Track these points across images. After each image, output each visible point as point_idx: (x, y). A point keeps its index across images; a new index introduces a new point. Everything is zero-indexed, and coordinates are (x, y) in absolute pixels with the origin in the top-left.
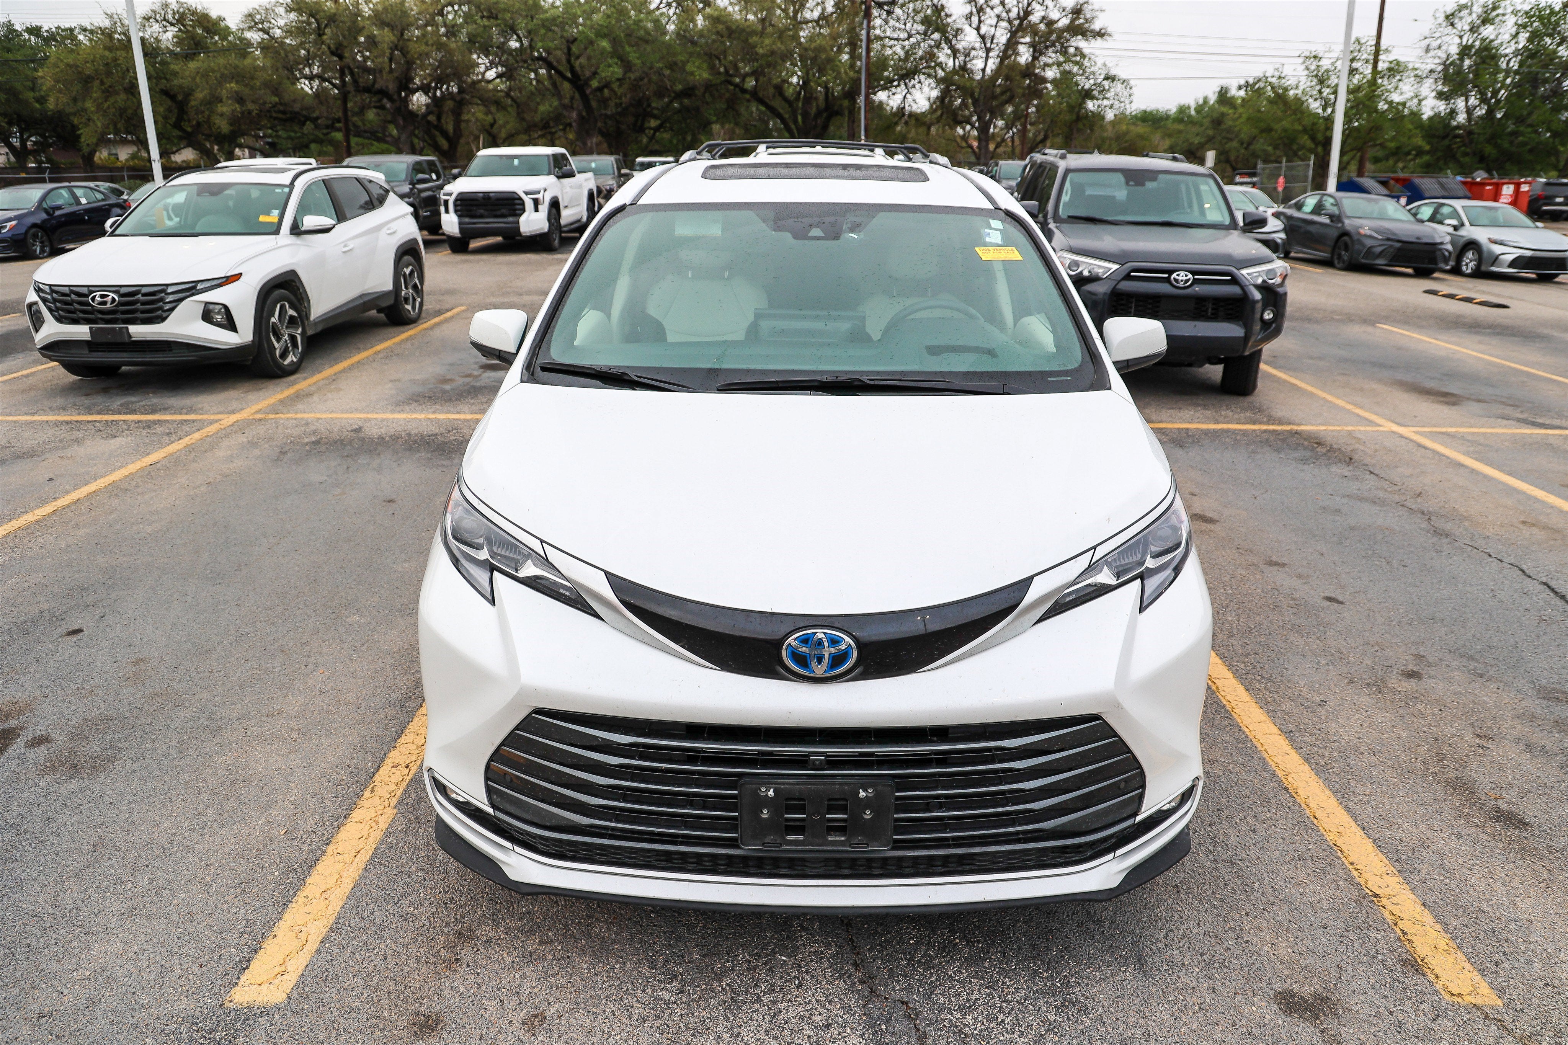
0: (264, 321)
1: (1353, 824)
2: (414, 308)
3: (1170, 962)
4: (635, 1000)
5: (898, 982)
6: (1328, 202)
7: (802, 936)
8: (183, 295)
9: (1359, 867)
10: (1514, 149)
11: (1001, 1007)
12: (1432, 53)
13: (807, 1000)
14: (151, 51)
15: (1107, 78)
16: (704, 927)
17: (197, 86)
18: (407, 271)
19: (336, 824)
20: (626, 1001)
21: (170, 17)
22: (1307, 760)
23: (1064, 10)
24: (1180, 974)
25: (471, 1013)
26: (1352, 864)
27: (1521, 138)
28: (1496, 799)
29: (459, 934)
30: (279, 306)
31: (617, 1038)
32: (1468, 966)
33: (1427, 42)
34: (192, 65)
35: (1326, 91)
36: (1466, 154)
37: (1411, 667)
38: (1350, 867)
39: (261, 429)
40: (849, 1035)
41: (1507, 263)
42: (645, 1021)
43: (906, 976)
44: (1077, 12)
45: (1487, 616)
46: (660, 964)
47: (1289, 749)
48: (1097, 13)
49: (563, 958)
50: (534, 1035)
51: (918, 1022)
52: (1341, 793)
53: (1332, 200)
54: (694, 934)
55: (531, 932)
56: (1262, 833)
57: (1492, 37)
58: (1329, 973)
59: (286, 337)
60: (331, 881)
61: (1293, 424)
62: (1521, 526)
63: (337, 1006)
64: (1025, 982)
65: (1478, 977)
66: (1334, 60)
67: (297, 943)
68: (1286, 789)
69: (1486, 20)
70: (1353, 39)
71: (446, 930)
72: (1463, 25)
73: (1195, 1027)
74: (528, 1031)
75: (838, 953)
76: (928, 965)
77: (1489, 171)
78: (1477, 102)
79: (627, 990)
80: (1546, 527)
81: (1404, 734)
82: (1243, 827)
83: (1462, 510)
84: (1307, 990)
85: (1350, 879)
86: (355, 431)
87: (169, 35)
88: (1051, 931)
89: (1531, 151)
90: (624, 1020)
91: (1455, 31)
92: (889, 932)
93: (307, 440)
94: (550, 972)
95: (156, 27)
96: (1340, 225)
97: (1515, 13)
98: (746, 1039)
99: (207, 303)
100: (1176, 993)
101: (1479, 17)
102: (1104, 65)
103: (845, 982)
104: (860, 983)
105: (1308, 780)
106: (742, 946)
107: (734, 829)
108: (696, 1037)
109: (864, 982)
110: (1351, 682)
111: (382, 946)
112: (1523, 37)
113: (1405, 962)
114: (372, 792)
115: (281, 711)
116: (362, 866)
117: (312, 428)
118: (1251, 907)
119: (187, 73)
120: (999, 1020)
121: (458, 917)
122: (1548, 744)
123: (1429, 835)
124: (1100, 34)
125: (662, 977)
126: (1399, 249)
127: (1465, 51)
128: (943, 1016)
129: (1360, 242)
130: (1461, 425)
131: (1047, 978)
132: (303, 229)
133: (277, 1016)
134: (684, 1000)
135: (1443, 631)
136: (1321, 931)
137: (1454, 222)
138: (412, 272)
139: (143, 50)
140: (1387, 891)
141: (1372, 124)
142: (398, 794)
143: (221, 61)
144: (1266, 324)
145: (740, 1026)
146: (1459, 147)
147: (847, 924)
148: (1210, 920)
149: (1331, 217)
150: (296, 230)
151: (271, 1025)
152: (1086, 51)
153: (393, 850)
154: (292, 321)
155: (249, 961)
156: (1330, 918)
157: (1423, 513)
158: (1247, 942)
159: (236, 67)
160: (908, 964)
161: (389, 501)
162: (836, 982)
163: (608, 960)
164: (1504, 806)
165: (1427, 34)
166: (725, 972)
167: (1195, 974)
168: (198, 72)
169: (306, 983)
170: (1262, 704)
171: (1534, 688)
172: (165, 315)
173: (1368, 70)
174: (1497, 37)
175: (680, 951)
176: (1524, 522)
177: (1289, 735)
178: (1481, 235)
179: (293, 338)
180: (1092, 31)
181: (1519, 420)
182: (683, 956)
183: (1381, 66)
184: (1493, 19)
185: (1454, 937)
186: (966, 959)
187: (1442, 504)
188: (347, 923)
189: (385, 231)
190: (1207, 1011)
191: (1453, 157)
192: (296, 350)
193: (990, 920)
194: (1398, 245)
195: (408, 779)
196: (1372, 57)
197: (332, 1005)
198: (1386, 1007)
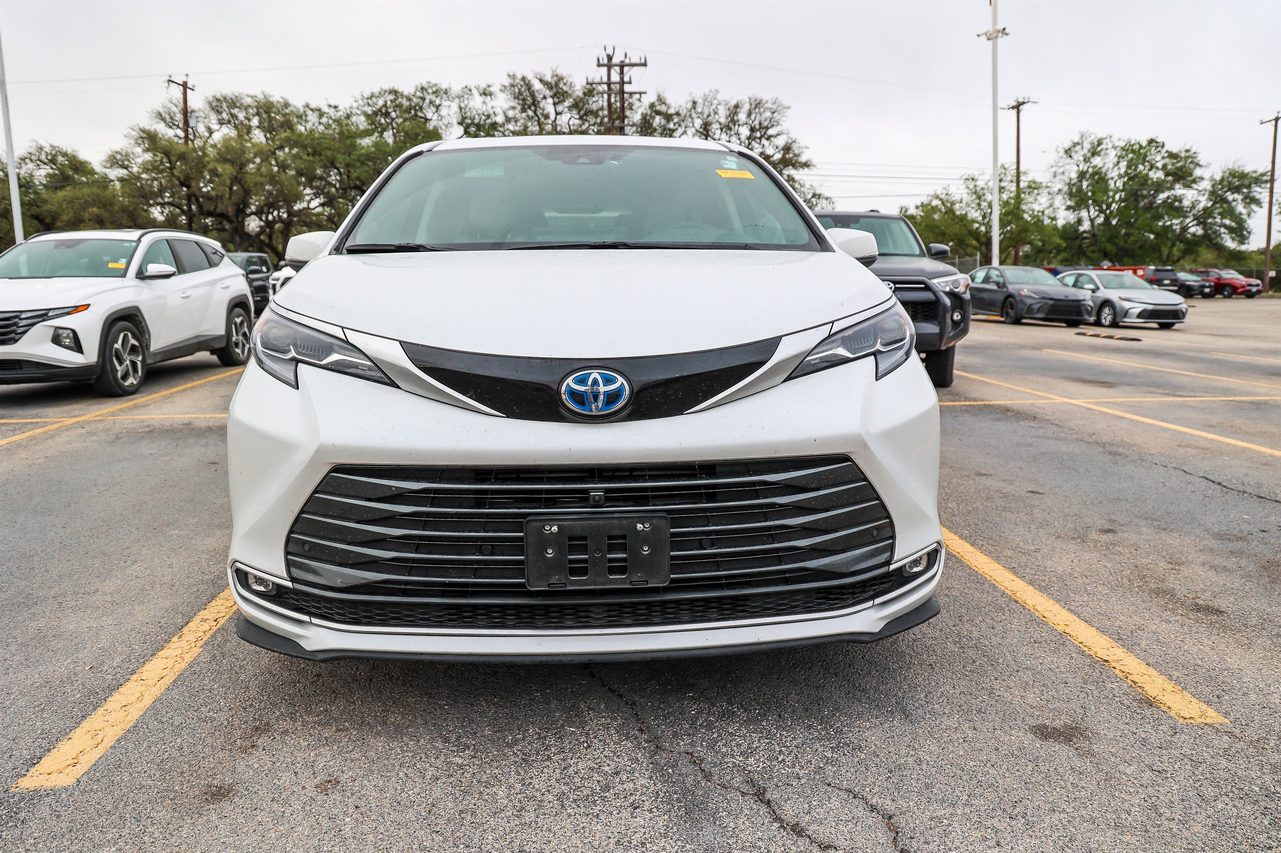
0: (108, 346)
1: (1077, 619)
2: (243, 352)
3: (933, 713)
4: (428, 765)
5: (683, 740)
6: (994, 274)
7: (589, 714)
8: (36, 320)
9: (1087, 644)
10: (1127, 246)
11: (781, 751)
12: (1058, 177)
13: (596, 757)
14: (25, 185)
15: (814, 196)
16: (496, 712)
17: (63, 210)
18: (238, 320)
19: (142, 661)
20: (418, 766)
21: (43, 157)
22: (1031, 583)
23: (777, 148)
24: (943, 720)
25: (264, 782)
26: (1081, 643)
27: (1132, 238)
28: (1193, 599)
29: (257, 729)
30: (122, 335)
31: (410, 793)
32: (1194, 700)
33: (1054, 169)
34: (61, 194)
35: (984, 204)
36: (1093, 252)
37: (1106, 527)
38: (1081, 645)
39: (100, 426)
40: (638, 778)
41: (1135, 316)
42: (437, 779)
43: (689, 735)
44: (787, 149)
45: (1162, 496)
46: (453, 739)
47: (1014, 578)
48: (804, 150)
49: (358, 740)
50: (327, 794)
51: (703, 765)
52: (1065, 602)
53: (997, 273)
54: (486, 717)
55: (328, 724)
56: (999, 627)
57: (1100, 165)
58: (1075, 712)
59: (128, 362)
60: (133, 699)
61: (986, 401)
62: (1177, 448)
63: (128, 785)
64: (802, 733)
65: (1204, 707)
66: (986, 181)
67: (93, 743)
68: (1017, 602)
69: (1094, 154)
70: (999, 165)
71: (243, 726)
72: (1078, 156)
73: (961, 753)
74: (321, 793)
75: (624, 723)
76: (710, 726)
77: (1111, 261)
78: (1097, 213)
79: (421, 758)
80: (1197, 448)
81: (1109, 565)
82: (983, 625)
83: (1129, 441)
84: (1058, 724)
85: (1083, 653)
86: (186, 424)
87: (43, 172)
88: (821, 698)
89: (1141, 247)
90: (417, 780)
91: (1072, 161)
92: (670, 707)
93: (141, 430)
94: (345, 750)
95: (31, 166)
96: (1005, 290)
97: (1114, 147)
98: (537, 786)
99: (57, 328)
100: (941, 732)
101: (1089, 151)
102: (812, 186)
103: (632, 742)
104: (646, 742)
105: (1034, 595)
106: (532, 723)
107: (521, 574)
108: (488, 788)
109: (650, 741)
110: (1059, 537)
111: (179, 740)
112: (1123, 165)
113: (1140, 701)
114: (179, 638)
115: (97, 590)
116: (164, 687)
117: (146, 424)
118: (999, 674)
119: (56, 200)
120: (780, 760)
121: (257, 717)
122: (1229, 565)
123: (1143, 623)
124: (806, 165)
125: (455, 749)
126: (1053, 305)
127: (1082, 175)
128: (726, 760)
129: (1022, 302)
130: (1119, 397)
131: (821, 729)
132: (147, 274)
133: (64, 796)
134: (477, 763)
135: (1128, 506)
136: (1063, 686)
137: (1092, 286)
138: (242, 323)
139: (19, 183)
140: (1115, 658)
141: (1020, 228)
142: (205, 639)
143: (86, 191)
144: (956, 324)
145: (532, 778)
146: (1088, 247)
147: (631, 705)
148: (964, 684)
149: (998, 284)
150: (141, 275)
151: (57, 802)
152: (797, 177)
153: (196, 676)
154: (134, 349)
155: (41, 758)
156: (1070, 678)
157: (1098, 443)
158: (999, 696)
159: (98, 196)
160: (691, 727)
161: (213, 463)
162: (623, 743)
163: (402, 739)
164: (1201, 602)
165: (1053, 163)
166: (516, 742)
167: (956, 719)
168: (65, 200)
169: (98, 770)
170: (988, 553)
171: (1209, 534)
172: (17, 337)
173: (1014, 188)
174: (1104, 164)
175: (472, 730)
176: (1179, 446)
177: (1013, 570)
178: (1113, 295)
179: (134, 364)
180: (800, 163)
181: (1162, 394)
182: (475, 733)
183: (1022, 185)
184: (1099, 152)
185: (1178, 682)
186: (745, 721)
187: (1112, 438)
188: (145, 727)
189: (219, 285)
190: (971, 742)
191: (1084, 254)
192: (136, 375)
193: (764, 694)
194: (1051, 302)
195: (215, 629)
196: (1015, 179)
197: (123, 784)
198: (1129, 730)
